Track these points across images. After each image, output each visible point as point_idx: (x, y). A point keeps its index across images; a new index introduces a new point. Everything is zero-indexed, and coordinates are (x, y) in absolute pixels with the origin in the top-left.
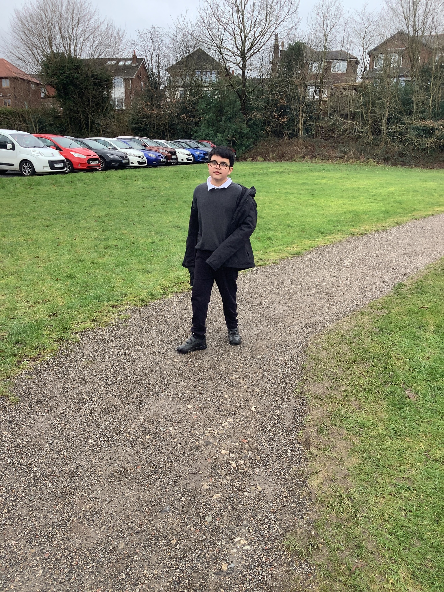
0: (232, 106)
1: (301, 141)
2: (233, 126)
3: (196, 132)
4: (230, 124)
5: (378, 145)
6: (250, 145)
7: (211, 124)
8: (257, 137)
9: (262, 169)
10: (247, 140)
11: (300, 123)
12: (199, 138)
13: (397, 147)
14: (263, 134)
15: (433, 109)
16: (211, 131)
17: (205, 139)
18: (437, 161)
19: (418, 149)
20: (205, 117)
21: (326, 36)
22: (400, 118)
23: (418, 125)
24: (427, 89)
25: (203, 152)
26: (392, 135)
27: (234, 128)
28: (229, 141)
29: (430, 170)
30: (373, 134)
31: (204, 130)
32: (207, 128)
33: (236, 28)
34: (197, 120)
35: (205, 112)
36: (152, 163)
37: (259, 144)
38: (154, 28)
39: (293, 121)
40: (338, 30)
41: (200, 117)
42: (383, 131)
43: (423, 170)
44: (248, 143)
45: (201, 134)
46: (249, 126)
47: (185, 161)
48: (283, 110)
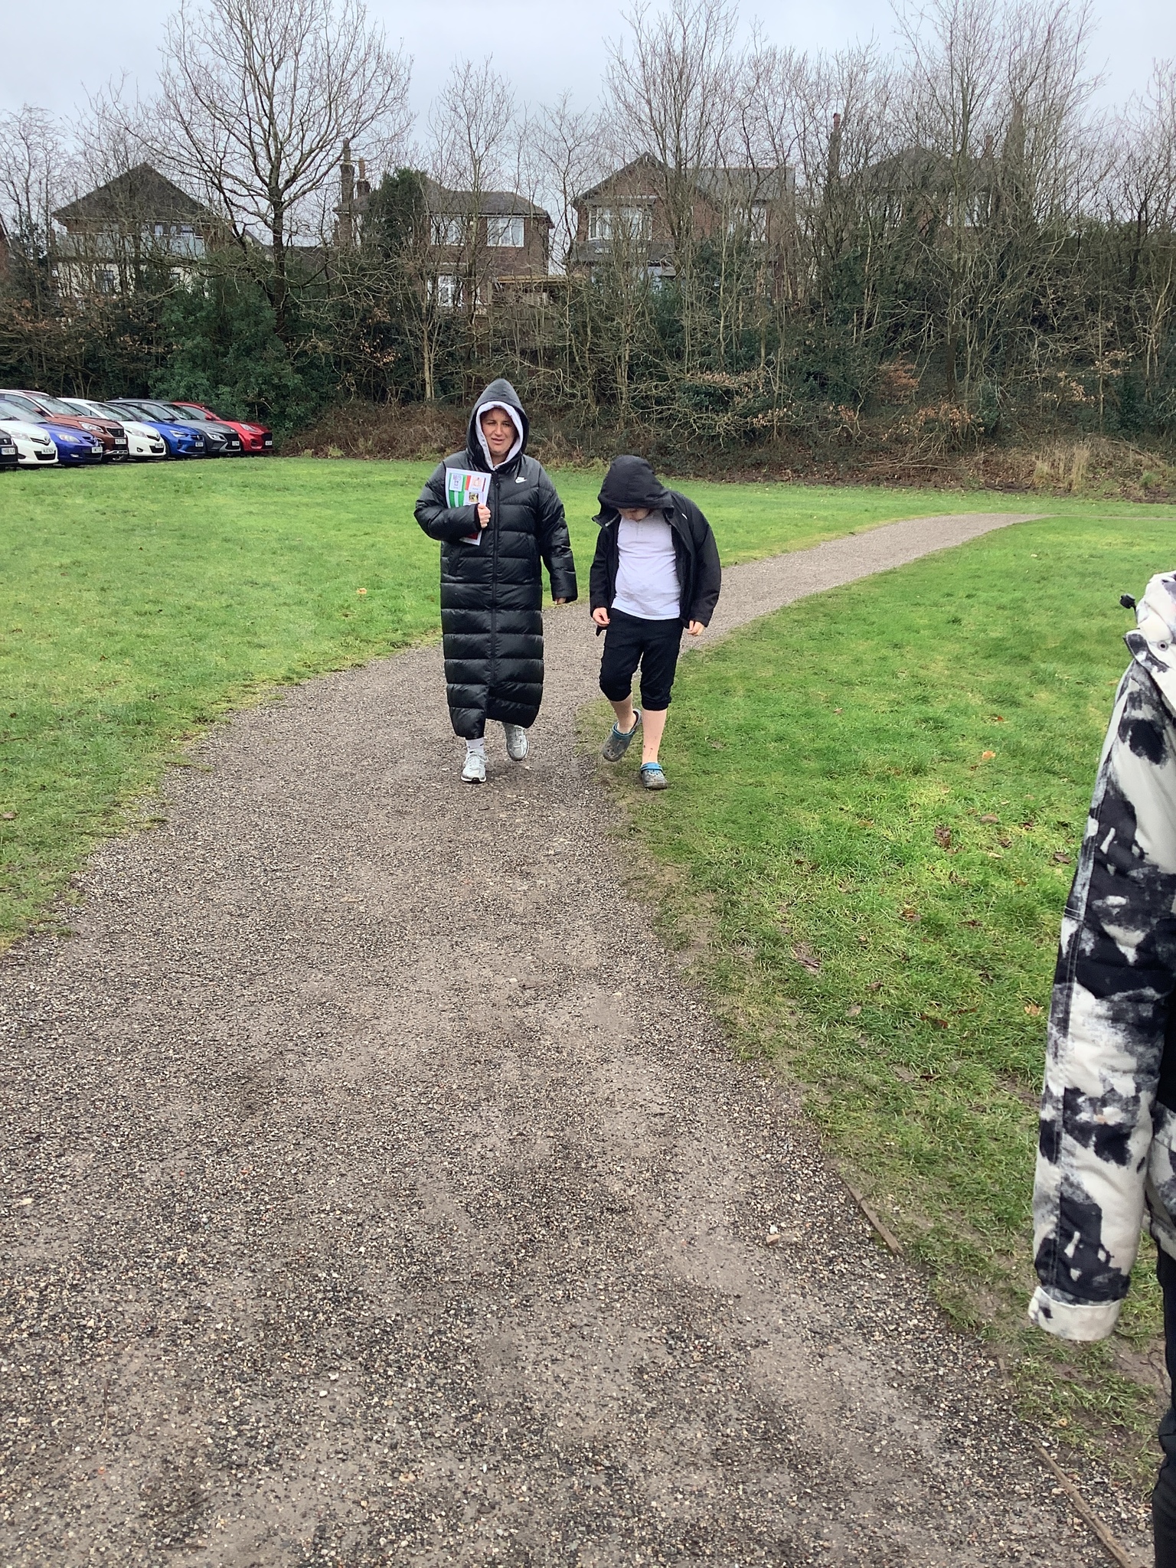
0: (252, 319)
1: (430, 411)
2: (259, 369)
3: (161, 379)
4: (251, 365)
5: (612, 427)
6: (306, 416)
7: (197, 361)
8: (322, 398)
9: (356, 476)
10: (297, 404)
11: (426, 367)
12: (171, 396)
13: (654, 432)
14: (337, 391)
15: (727, 346)
16: (202, 378)
17: (186, 400)
18: (740, 465)
19: (700, 438)
20: (183, 345)
21: (477, 162)
22: (656, 366)
23: (698, 382)
24: (712, 300)
25: (187, 431)
26: (641, 403)
27: (261, 374)
28: (250, 405)
29: (727, 485)
30: (598, 402)
31: (182, 376)
32: (190, 371)
33: (256, 129)
34: (161, 350)
35: (181, 332)
36: (71, 458)
37: (328, 415)
38: (30, 110)
39: (409, 363)
40: (504, 151)
41: (171, 344)
42: (621, 393)
43: (713, 485)
44: (300, 410)
45: (174, 385)
46: (298, 370)
47: (148, 452)
48: (384, 337)
